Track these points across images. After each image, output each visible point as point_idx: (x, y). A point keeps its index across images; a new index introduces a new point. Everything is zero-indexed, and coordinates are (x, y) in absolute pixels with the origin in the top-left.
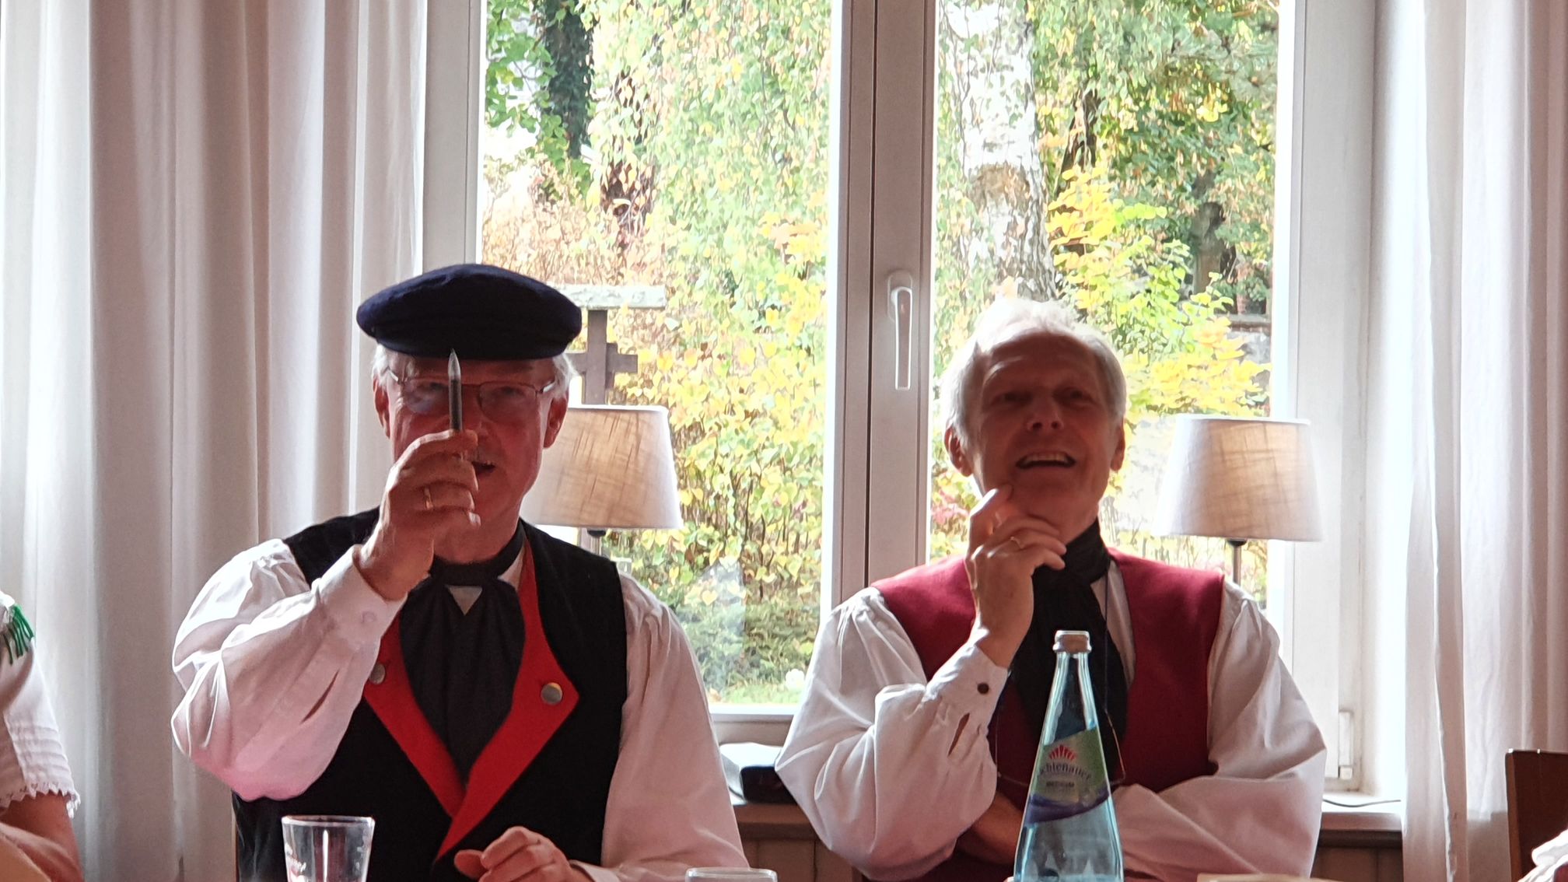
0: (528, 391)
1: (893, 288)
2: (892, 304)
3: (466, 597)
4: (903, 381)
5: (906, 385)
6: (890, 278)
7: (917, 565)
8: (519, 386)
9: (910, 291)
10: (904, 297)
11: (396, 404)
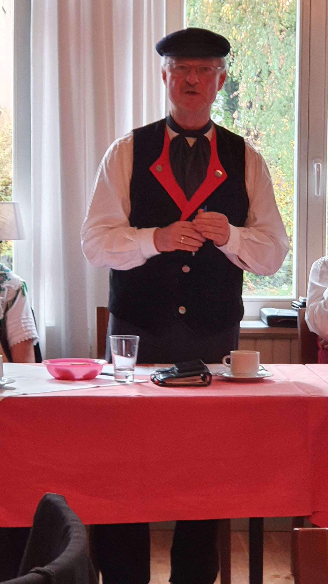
0: (213, 68)
1: (315, 163)
2: (315, 169)
3: (191, 141)
4: (318, 193)
5: (319, 194)
6: (314, 160)
7: (323, 256)
8: (210, 67)
9: (320, 164)
10: (318, 166)
11: (169, 75)
